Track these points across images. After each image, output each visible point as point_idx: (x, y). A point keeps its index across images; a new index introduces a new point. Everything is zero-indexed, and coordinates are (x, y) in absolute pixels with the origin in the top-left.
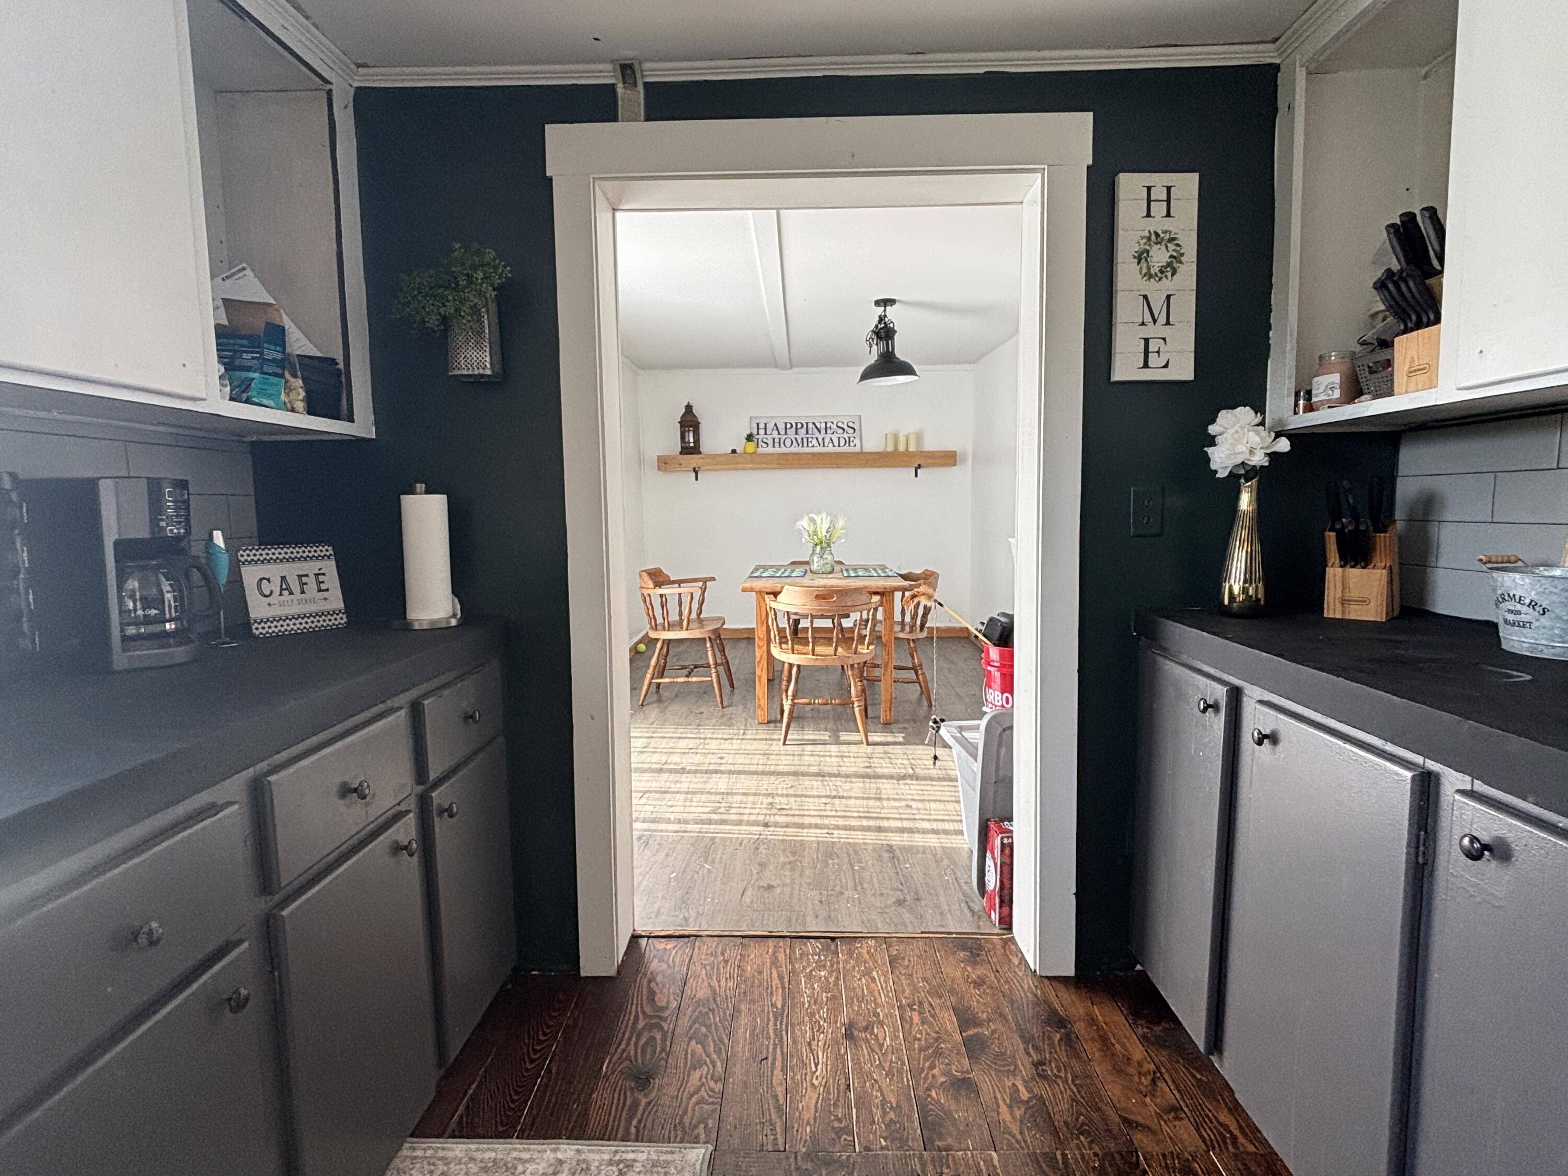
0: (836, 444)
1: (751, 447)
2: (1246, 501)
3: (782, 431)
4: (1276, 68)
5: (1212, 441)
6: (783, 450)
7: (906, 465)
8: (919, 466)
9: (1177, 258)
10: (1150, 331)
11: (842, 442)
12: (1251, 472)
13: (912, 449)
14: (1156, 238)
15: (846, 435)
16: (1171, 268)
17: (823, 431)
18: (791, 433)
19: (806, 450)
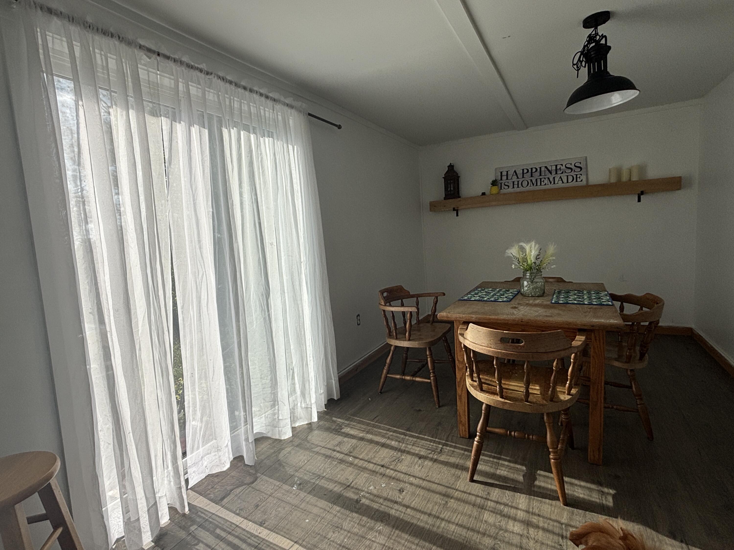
0: (565, 181)
1: (495, 190)
3: (520, 176)
6: (521, 189)
7: (630, 193)
8: (642, 193)
11: (570, 179)
13: (635, 179)
15: (573, 173)
17: (554, 173)
18: (527, 176)
19: (539, 188)
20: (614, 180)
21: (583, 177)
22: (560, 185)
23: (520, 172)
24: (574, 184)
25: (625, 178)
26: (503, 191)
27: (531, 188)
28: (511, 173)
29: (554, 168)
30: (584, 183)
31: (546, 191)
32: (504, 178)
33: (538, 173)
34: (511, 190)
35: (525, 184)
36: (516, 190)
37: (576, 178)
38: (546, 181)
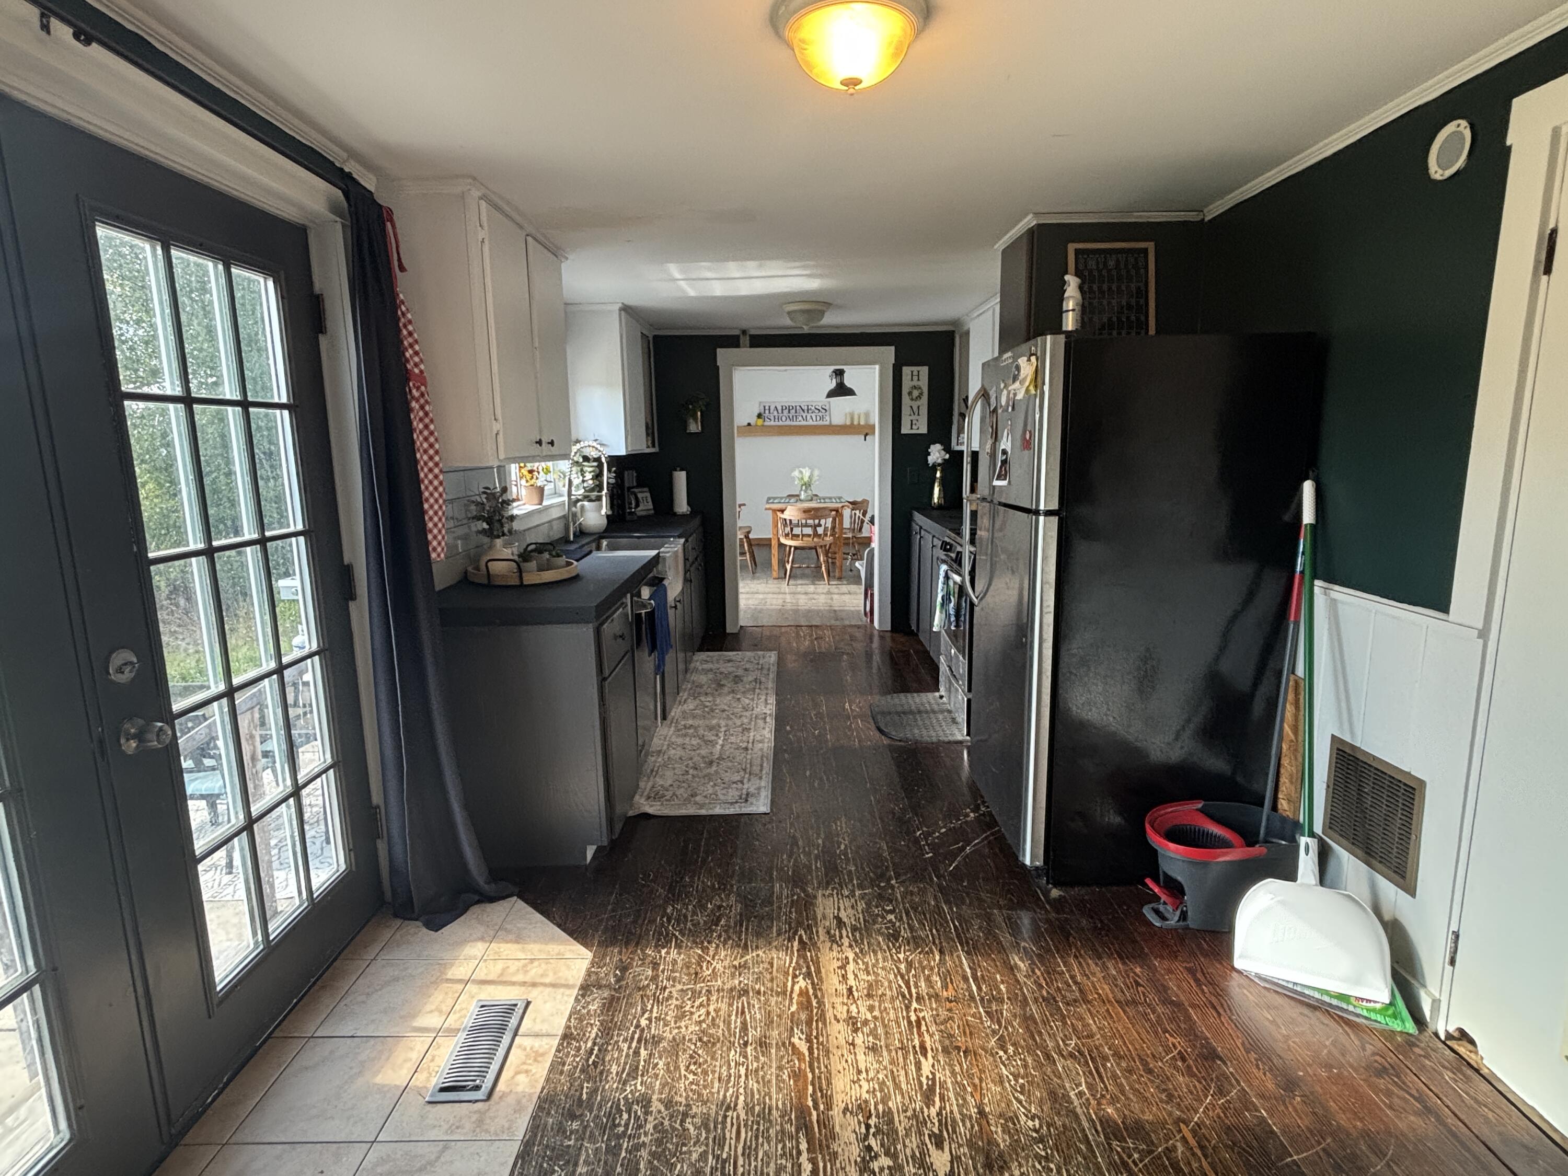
0: (815, 419)
1: (760, 422)
2: (938, 475)
3: (780, 411)
4: (954, 332)
5: (929, 454)
6: (781, 423)
7: (858, 433)
8: (867, 434)
9: (921, 394)
10: (913, 417)
11: (819, 419)
12: (939, 465)
13: (862, 423)
14: (915, 387)
15: (820, 414)
16: (919, 397)
17: (806, 411)
18: (786, 412)
19: (795, 423)
20: (848, 423)
21: (828, 418)
22: (810, 423)
23: (779, 408)
24: (821, 423)
25: (856, 423)
26: (766, 423)
27: (788, 423)
28: (772, 408)
29: (806, 408)
30: (828, 423)
31: (800, 427)
32: (767, 412)
33: (794, 411)
34: (772, 423)
35: (784, 419)
36: (777, 423)
37: (822, 418)
38: (800, 418)
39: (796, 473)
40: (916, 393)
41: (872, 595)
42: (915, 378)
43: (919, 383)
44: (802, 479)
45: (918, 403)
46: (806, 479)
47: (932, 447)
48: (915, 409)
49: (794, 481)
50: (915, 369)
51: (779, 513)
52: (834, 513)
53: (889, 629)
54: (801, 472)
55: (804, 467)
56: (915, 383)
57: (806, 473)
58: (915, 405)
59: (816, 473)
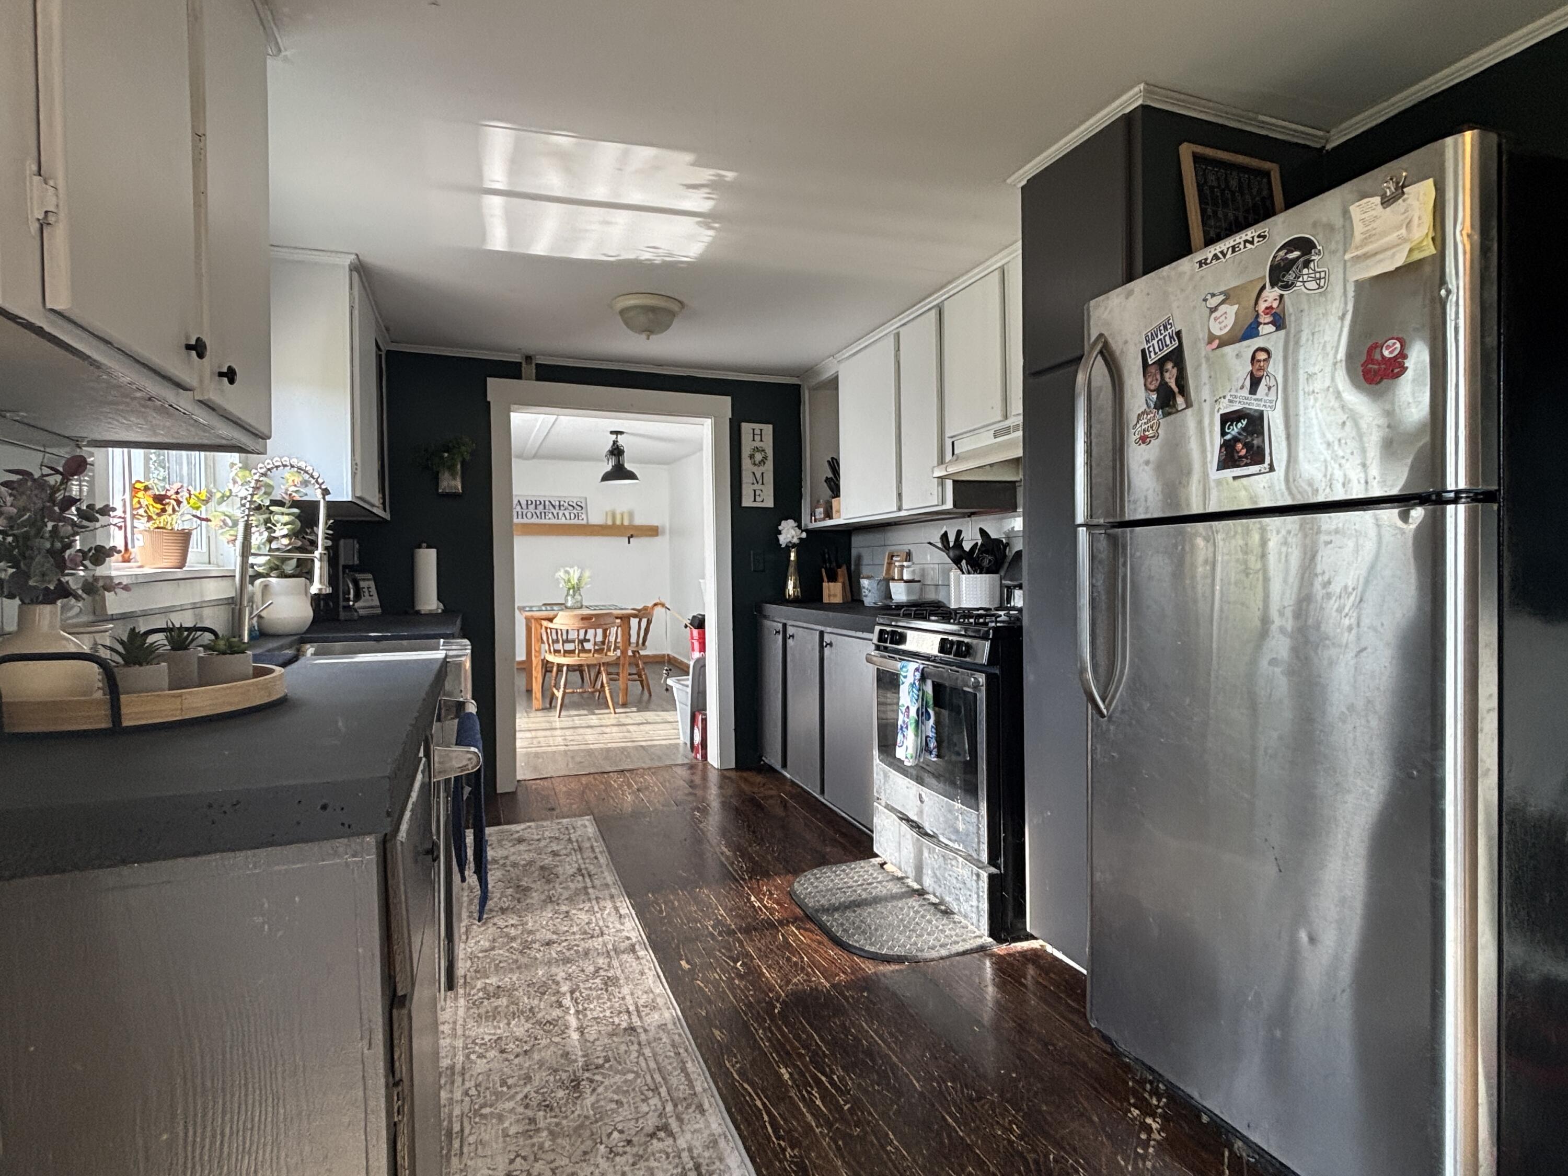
0: (568, 517)
2: (793, 556)
3: (524, 506)
4: (799, 386)
5: (780, 532)
6: (525, 521)
7: (622, 535)
8: (632, 536)
9: (765, 458)
10: (756, 487)
11: (573, 516)
12: (794, 545)
13: (626, 523)
14: (757, 449)
15: (575, 511)
16: (763, 462)
17: (557, 508)
18: (532, 507)
19: (543, 521)
20: (610, 522)
21: (584, 516)
22: (563, 521)
23: (524, 503)
24: (576, 521)
25: (618, 522)
27: (535, 520)
29: (557, 503)
30: (584, 522)
31: (550, 525)
33: (541, 507)
35: (529, 515)
36: (520, 521)
37: (577, 516)
38: (550, 515)
39: (561, 574)
40: (759, 457)
41: (704, 721)
42: (757, 438)
43: (761, 444)
44: (569, 581)
45: (762, 469)
46: (574, 581)
47: (783, 523)
48: (758, 476)
49: (559, 583)
50: (757, 426)
51: (545, 623)
52: (618, 621)
53: (733, 765)
54: (567, 572)
55: (572, 567)
56: (757, 444)
57: (575, 574)
58: (758, 471)
59: (587, 574)
